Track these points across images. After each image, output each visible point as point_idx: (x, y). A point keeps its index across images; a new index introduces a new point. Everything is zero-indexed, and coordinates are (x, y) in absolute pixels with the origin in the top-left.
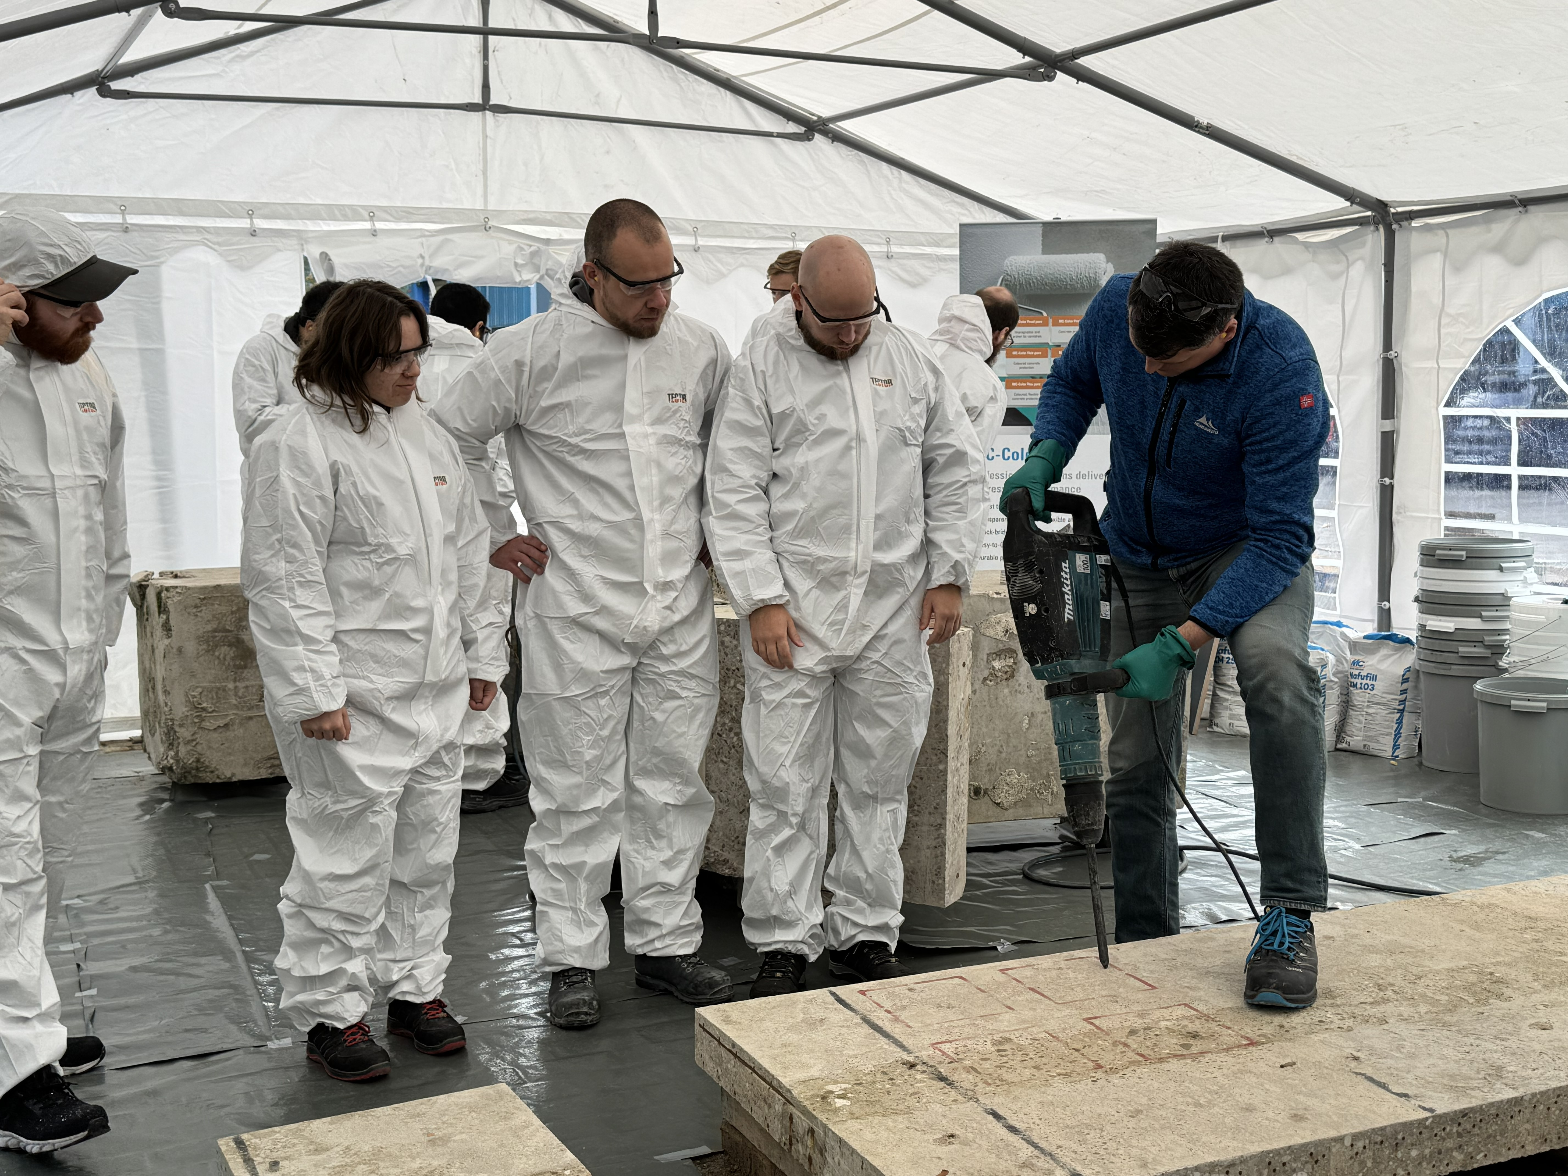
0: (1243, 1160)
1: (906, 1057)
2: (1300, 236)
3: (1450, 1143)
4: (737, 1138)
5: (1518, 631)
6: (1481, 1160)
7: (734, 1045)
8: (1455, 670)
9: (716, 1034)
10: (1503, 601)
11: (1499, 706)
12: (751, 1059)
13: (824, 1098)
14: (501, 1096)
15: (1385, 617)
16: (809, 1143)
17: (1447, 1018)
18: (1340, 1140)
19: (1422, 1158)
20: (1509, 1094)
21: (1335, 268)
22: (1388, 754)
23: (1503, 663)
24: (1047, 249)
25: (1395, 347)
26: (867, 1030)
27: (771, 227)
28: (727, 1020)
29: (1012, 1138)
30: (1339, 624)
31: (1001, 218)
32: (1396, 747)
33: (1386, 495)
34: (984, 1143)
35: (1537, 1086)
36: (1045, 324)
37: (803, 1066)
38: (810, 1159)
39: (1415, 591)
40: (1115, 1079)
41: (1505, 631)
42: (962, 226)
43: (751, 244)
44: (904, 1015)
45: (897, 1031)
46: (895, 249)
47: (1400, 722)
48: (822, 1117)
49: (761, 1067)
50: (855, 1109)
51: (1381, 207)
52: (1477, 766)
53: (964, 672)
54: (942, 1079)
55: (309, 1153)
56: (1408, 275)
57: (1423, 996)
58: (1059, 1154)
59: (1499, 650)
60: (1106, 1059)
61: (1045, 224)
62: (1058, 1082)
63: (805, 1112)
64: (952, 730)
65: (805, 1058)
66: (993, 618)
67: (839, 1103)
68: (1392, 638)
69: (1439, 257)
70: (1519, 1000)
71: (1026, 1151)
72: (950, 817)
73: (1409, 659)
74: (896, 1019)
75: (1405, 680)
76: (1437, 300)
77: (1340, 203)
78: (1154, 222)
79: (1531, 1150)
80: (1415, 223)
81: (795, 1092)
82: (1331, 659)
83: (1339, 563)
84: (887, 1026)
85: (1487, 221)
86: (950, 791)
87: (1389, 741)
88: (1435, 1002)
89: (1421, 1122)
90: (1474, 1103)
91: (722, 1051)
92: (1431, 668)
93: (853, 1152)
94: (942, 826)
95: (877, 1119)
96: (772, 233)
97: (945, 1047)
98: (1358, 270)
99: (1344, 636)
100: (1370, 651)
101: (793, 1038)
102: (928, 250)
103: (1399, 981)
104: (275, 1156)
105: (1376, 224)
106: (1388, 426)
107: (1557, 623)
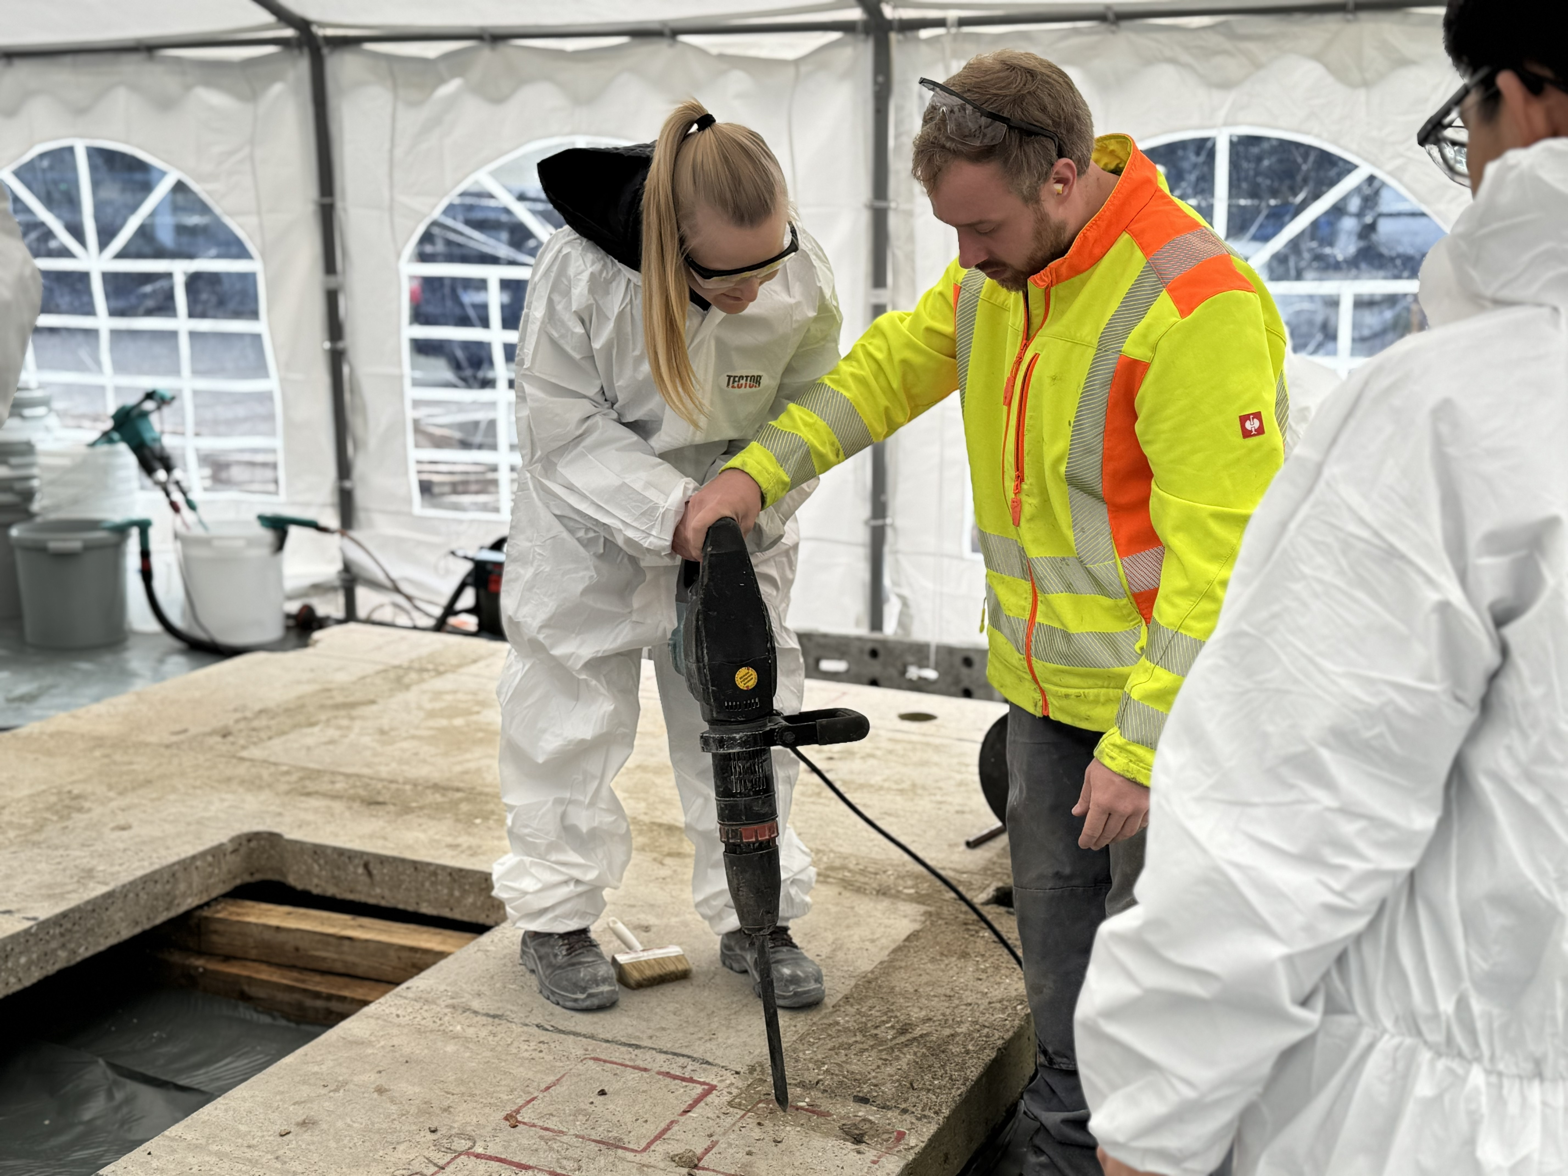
3: (54, 945)
5: (48, 476)
6: (84, 952)
10: (27, 449)
11: (39, 550)
17: (36, 837)
19: (30, 963)
20: (102, 890)
23: (35, 507)
35: (125, 878)
41: (33, 477)
57: (10, 824)
59: (28, 495)
70: (98, 811)
79: (126, 933)
88: (21, 827)
90: (73, 904)
107: (81, 466)
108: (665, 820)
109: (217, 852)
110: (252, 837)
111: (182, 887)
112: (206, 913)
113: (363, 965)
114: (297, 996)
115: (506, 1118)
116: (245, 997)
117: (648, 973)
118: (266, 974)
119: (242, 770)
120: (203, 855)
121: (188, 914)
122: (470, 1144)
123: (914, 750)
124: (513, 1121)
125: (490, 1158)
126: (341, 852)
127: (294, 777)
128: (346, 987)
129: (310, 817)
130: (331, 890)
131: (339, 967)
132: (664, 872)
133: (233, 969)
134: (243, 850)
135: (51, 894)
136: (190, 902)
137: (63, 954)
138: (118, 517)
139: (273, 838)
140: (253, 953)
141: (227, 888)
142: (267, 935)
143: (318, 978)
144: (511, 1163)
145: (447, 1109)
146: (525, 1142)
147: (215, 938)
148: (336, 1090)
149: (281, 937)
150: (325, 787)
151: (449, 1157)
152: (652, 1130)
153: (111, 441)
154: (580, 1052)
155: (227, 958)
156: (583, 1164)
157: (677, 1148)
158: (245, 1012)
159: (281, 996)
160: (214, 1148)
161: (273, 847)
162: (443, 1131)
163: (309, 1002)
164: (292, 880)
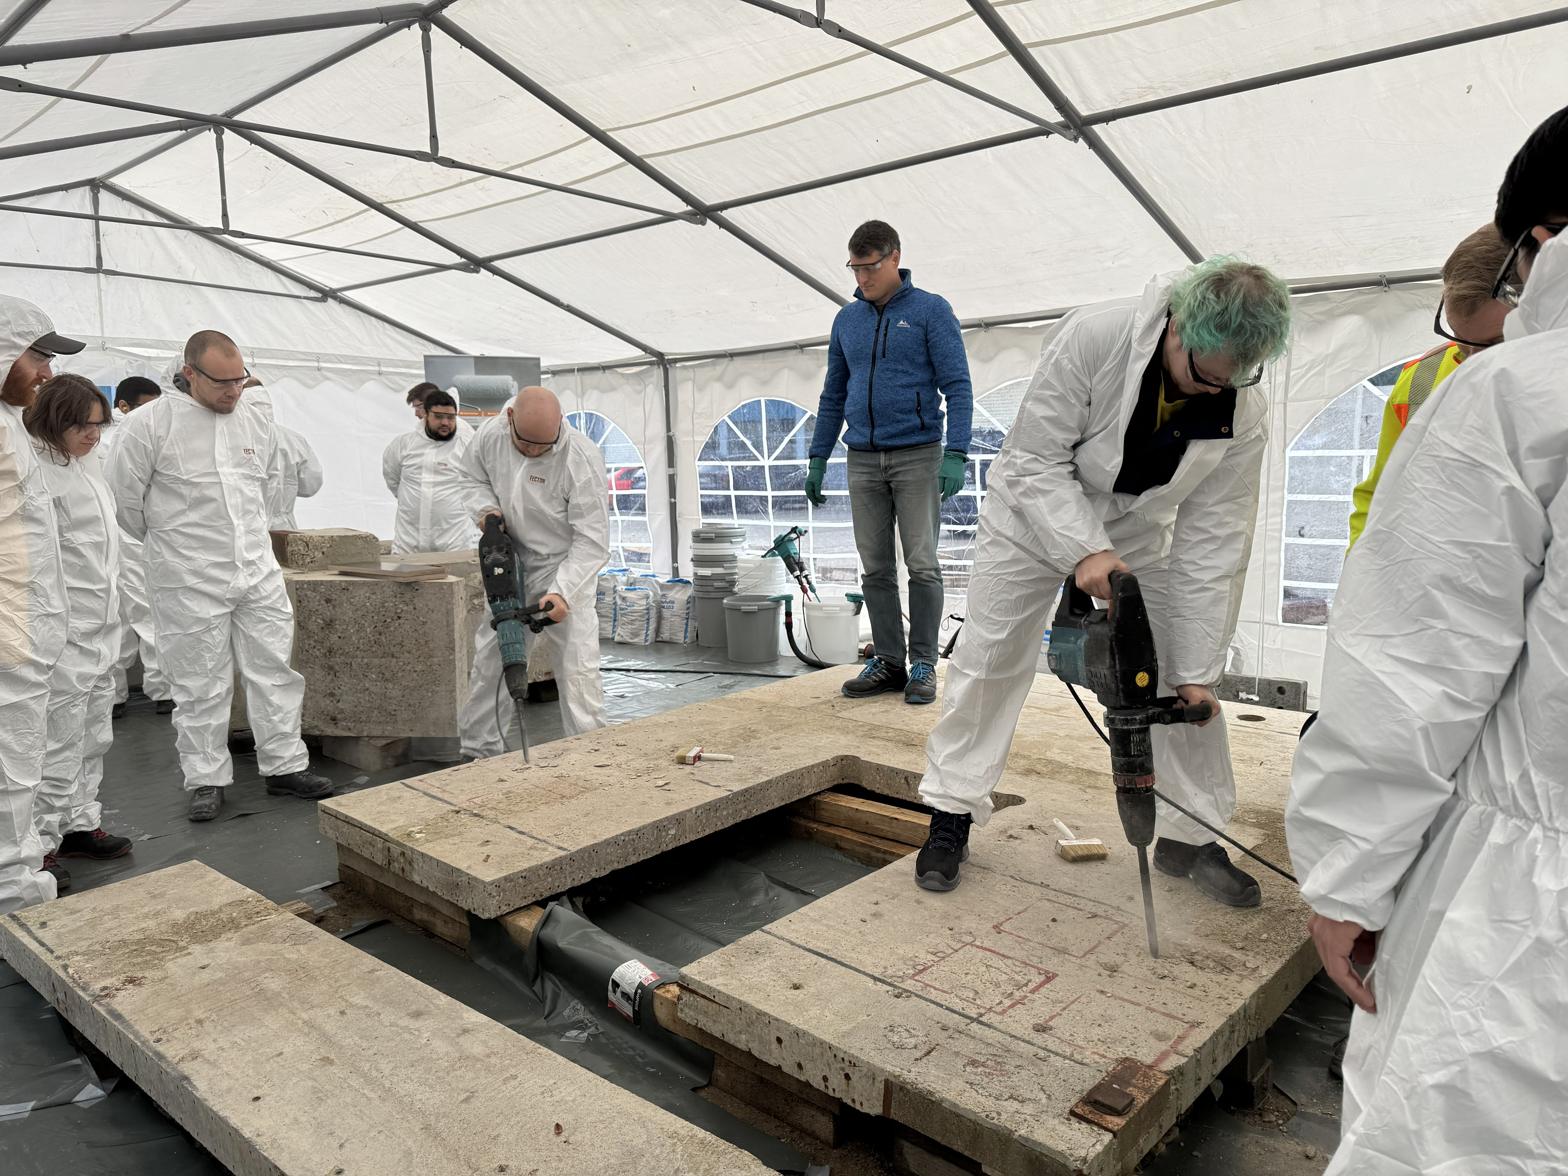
0: (644, 827)
1: (453, 808)
2: (619, 370)
3: (740, 806)
4: (350, 872)
5: (742, 573)
6: (755, 813)
7: (347, 817)
8: (713, 595)
9: (334, 813)
10: (733, 559)
11: (735, 610)
12: (361, 823)
13: (409, 835)
14: (195, 867)
15: (676, 571)
16: (402, 860)
17: (733, 750)
18: (691, 810)
19: (728, 814)
20: (766, 779)
21: (639, 388)
22: (682, 641)
23: (736, 589)
24: (478, 372)
25: (672, 430)
26: (427, 798)
27: (303, 353)
28: (340, 805)
29: (522, 837)
30: (654, 576)
31: (447, 353)
32: (685, 637)
33: (673, 507)
34: (507, 842)
35: (778, 773)
36: (480, 415)
37: (392, 821)
38: (403, 870)
39: (691, 556)
40: (573, 801)
41: (735, 574)
42: (425, 356)
43: (291, 363)
44: (448, 788)
45: (446, 796)
46: (383, 369)
47: (687, 624)
48: (410, 845)
49: (366, 825)
50: (428, 837)
51: (660, 355)
52: (725, 641)
53: (462, 603)
54: (476, 815)
55: (67, 915)
56: (676, 392)
57: (720, 742)
58: (549, 840)
59: (733, 583)
60: (567, 792)
61: (476, 358)
62: (542, 807)
63: (398, 844)
64: (457, 636)
65: (392, 817)
66: (472, 575)
67: (418, 836)
68: (681, 581)
69: (690, 383)
70: (764, 739)
71: (530, 842)
72: (458, 685)
73: (690, 591)
74: (444, 791)
75: (688, 603)
76: (691, 405)
77: (639, 352)
78: (539, 359)
79: (777, 805)
80: (678, 365)
81: (390, 835)
82: (651, 593)
83: (651, 545)
84: (440, 795)
85: (714, 364)
86: (457, 671)
87: (682, 634)
88: (725, 744)
89: (727, 797)
90: (751, 785)
91: (339, 822)
92: (701, 595)
93: (431, 858)
94: (453, 691)
95: (442, 841)
96: (303, 357)
97: (475, 800)
98: (650, 389)
99: (657, 582)
100: (670, 589)
101: (383, 808)
102: (404, 370)
103: (708, 737)
104: (42, 920)
105: (658, 364)
106: (671, 471)
107: (759, 567)
108: (1085, 767)
109: (825, 764)
110: (843, 758)
111: (807, 782)
112: (819, 798)
113: (904, 836)
114: (867, 850)
115: (995, 927)
116: (838, 848)
117: (1080, 853)
118: (850, 835)
119: (838, 723)
120: (818, 765)
121: (809, 797)
122: (972, 939)
123: (1251, 737)
124: (998, 928)
125: (985, 949)
126: (892, 770)
127: (866, 729)
128: (895, 847)
129: (875, 750)
130: (886, 792)
131: (890, 836)
132: (1086, 797)
133: (832, 831)
134: (839, 765)
135: (740, 779)
136: (810, 791)
137: (745, 812)
138: (775, 595)
139: (855, 759)
140: (843, 824)
141: (830, 785)
142: (851, 814)
143: (878, 841)
144: (998, 954)
145: (958, 918)
146: (1007, 943)
147: (823, 813)
148: (893, 898)
149: (859, 815)
150: (883, 734)
151: (960, 945)
152: (1087, 946)
153: (774, 555)
154: (1039, 895)
155: (830, 825)
156: (1043, 959)
157: (1104, 959)
158: (838, 856)
159: (857, 849)
160: (825, 922)
161: (854, 764)
162: (956, 930)
163: (873, 854)
164: (864, 784)
